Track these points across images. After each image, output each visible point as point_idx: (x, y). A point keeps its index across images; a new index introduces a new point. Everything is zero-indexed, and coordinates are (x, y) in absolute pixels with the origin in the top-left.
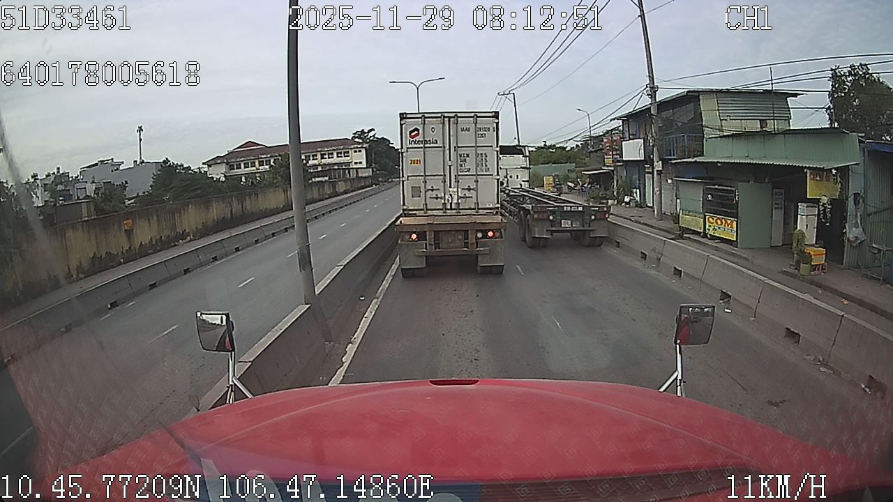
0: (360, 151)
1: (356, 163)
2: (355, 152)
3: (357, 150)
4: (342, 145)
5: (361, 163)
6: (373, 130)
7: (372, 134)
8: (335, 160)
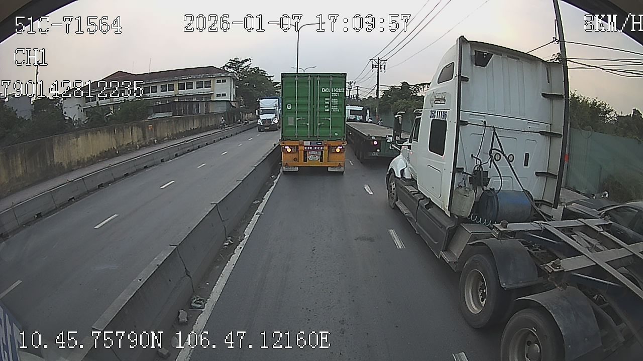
0: (224, 81)
2: (219, 82)
3: (221, 79)
5: (224, 95)
6: (250, 59)
7: (246, 64)
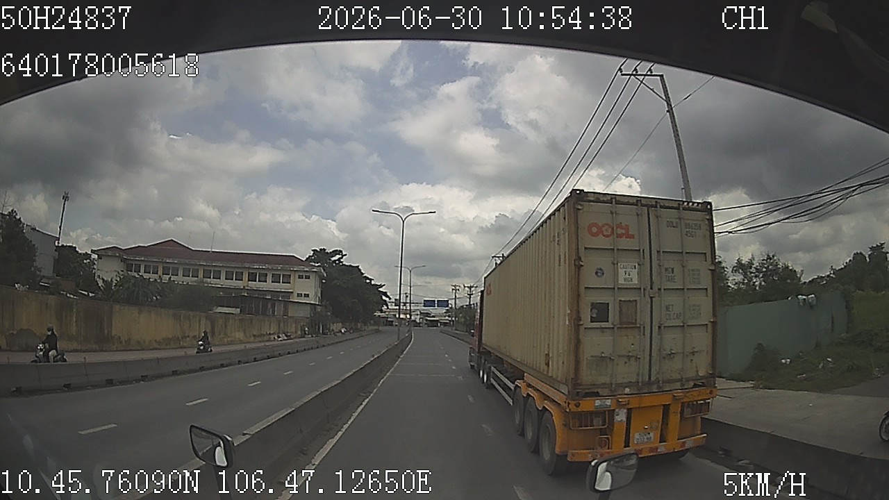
0: (308, 277)
1: (299, 295)
2: (300, 277)
3: (304, 274)
4: (284, 265)
5: (307, 296)
6: (341, 251)
8: (269, 285)
